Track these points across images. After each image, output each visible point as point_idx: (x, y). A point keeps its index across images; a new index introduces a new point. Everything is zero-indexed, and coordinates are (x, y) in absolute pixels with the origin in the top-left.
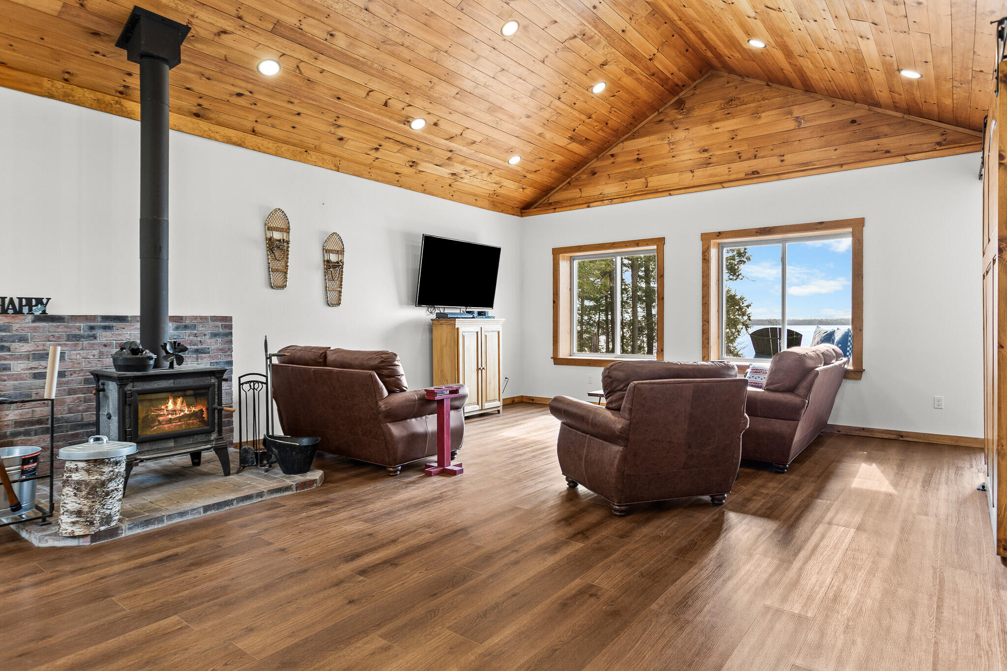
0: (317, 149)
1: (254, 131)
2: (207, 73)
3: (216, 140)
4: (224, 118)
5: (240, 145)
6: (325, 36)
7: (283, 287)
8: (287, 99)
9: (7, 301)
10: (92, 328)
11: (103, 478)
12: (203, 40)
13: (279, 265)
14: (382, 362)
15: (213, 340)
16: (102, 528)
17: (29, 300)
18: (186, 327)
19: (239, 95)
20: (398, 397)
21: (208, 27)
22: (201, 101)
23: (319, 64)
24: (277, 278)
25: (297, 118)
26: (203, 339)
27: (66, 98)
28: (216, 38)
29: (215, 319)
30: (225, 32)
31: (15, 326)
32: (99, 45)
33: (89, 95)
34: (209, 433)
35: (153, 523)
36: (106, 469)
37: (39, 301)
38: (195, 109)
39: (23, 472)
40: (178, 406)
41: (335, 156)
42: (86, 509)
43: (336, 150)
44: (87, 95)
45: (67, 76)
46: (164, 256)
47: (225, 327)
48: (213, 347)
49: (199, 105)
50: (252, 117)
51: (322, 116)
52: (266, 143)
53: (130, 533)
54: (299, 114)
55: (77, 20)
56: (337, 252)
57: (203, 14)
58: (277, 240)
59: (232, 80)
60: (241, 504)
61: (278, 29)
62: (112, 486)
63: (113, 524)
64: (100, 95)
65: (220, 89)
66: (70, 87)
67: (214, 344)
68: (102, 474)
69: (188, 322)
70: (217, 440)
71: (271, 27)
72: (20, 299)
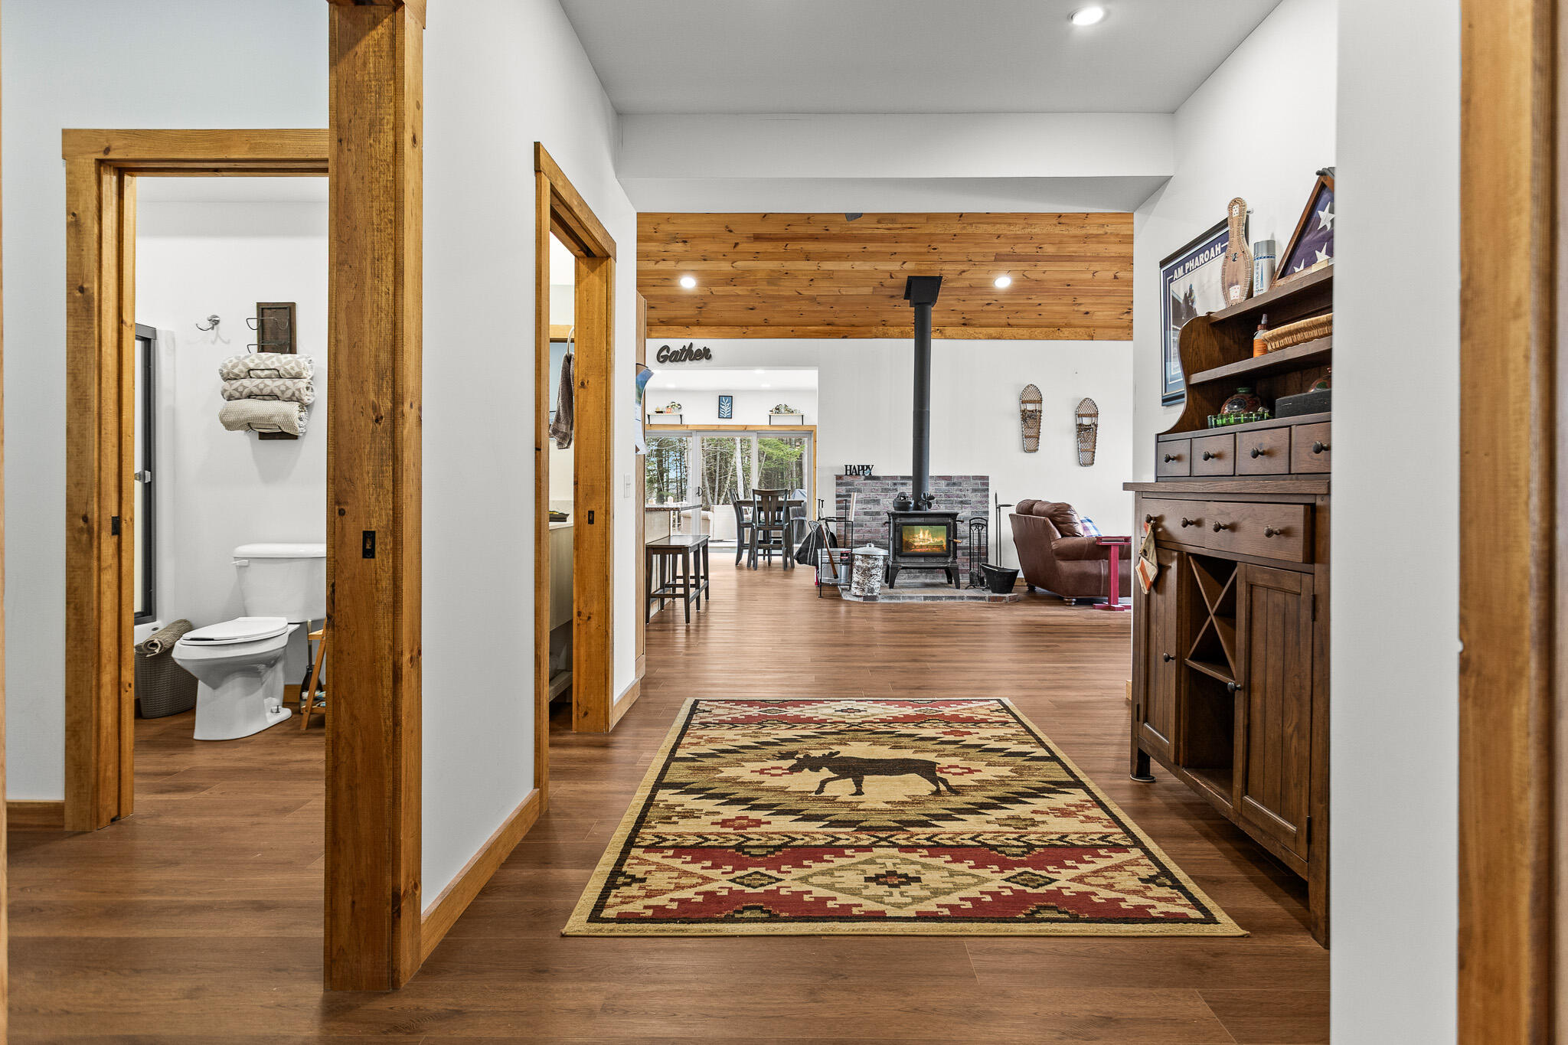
0: (1068, 325)
1: (1009, 325)
2: (962, 298)
3: (980, 339)
4: (983, 321)
5: (999, 338)
6: (1035, 250)
7: (1036, 450)
8: (1025, 297)
9: (852, 467)
10: (895, 484)
11: (869, 566)
12: (952, 281)
13: (1032, 432)
14: (1055, 511)
15: (974, 494)
16: (869, 594)
17: (863, 466)
18: (954, 484)
19: (988, 304)
20: (1070, 541)
21: (953, 272)
22: (964, 316)
23: (1039, 268)
24: (1031, 442)
25: (1039, 308)
26: (966, 493)
27: (885, 336)
28: (960, 277)
29: (975, 478)
30: (964, 271)
31: (856, 483)
32: (895, 302)
33: (897, 330)
34: (947, 556)
35: (894, 599)
36: (871, 562)
37: (868, 467)
38: (963, 321)
39: (841, 560)
40: (926, 537)
41: (1088, 327)
42: (861, 582)
43: (1086, 321)
44: (895, 330)
45: (883, 323)
46: (926, 435)
47: (983, 484)
48: (973, 500)
49: (964, 318)
50: (1004, 316)
51: (1062, 302)
52: (1021, 331)
53: (882, 601)
54: (1040, 305)
55: (881, 293)
56: (1090, 416)
57: (947, 267)
58: (1029, 411)
59: (980, 297)
60: (947, 601)
61: (999, 258)
62: (874, 572)
63: (875, 594)
64: (902, 328)
65: (974, 304)
66: (886, 328)
67: (974, 498)
68: (868, 564)
69: (955, 480)
70: (952, 562)
71: (994, 258)
72: (859, 466)
